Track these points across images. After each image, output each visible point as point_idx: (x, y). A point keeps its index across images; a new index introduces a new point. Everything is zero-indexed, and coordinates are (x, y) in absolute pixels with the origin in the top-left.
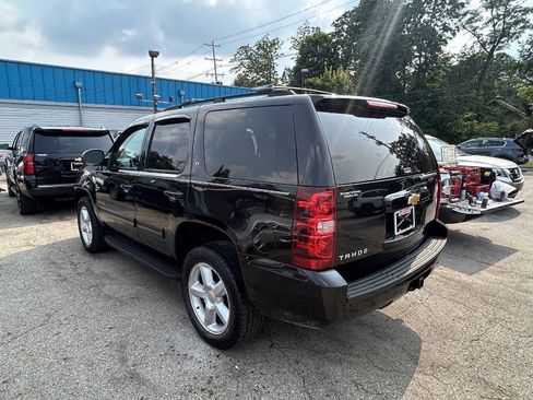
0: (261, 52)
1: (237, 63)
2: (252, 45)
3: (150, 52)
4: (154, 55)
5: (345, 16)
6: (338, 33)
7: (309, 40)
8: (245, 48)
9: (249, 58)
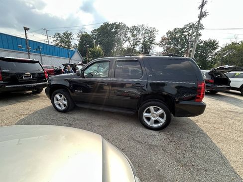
0: (65, 36)
1: (55, 39)
2: (62, 33)
3: (24, 28)
4: (26, 29)
5: (95, 30)
6: (92, 35)
7: (83, 36)
8: (59, 34)
9: (60, 38)
